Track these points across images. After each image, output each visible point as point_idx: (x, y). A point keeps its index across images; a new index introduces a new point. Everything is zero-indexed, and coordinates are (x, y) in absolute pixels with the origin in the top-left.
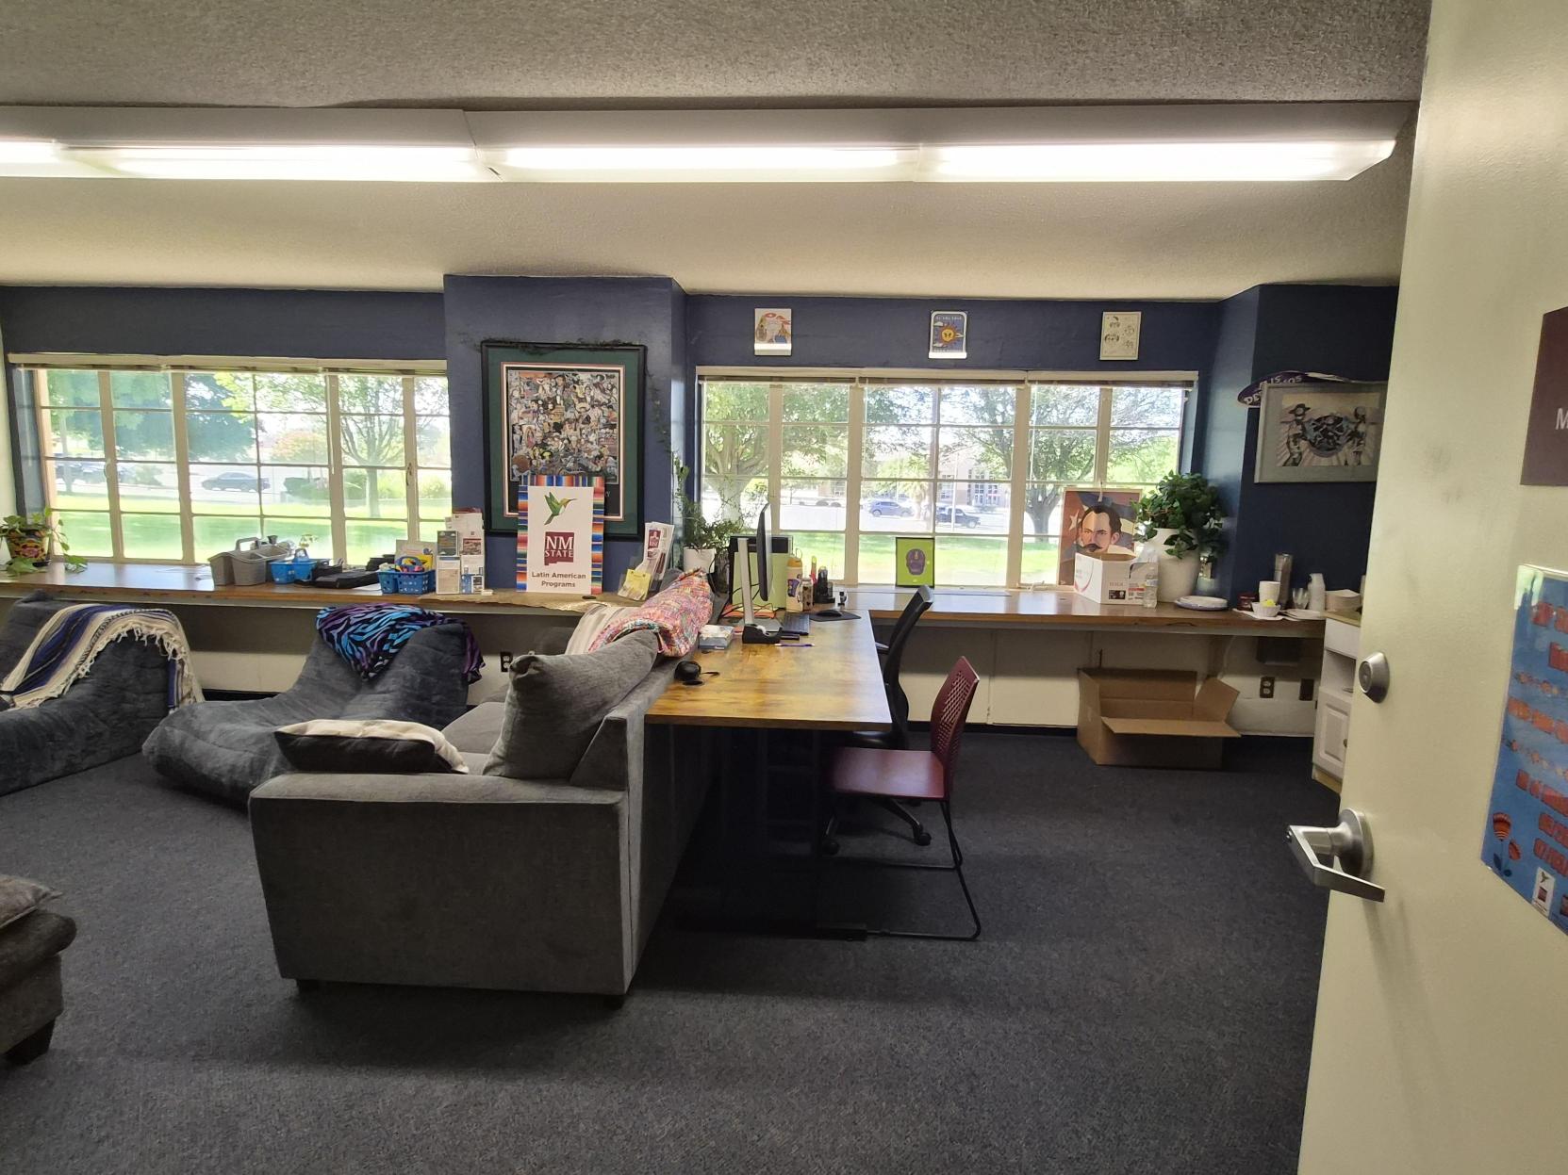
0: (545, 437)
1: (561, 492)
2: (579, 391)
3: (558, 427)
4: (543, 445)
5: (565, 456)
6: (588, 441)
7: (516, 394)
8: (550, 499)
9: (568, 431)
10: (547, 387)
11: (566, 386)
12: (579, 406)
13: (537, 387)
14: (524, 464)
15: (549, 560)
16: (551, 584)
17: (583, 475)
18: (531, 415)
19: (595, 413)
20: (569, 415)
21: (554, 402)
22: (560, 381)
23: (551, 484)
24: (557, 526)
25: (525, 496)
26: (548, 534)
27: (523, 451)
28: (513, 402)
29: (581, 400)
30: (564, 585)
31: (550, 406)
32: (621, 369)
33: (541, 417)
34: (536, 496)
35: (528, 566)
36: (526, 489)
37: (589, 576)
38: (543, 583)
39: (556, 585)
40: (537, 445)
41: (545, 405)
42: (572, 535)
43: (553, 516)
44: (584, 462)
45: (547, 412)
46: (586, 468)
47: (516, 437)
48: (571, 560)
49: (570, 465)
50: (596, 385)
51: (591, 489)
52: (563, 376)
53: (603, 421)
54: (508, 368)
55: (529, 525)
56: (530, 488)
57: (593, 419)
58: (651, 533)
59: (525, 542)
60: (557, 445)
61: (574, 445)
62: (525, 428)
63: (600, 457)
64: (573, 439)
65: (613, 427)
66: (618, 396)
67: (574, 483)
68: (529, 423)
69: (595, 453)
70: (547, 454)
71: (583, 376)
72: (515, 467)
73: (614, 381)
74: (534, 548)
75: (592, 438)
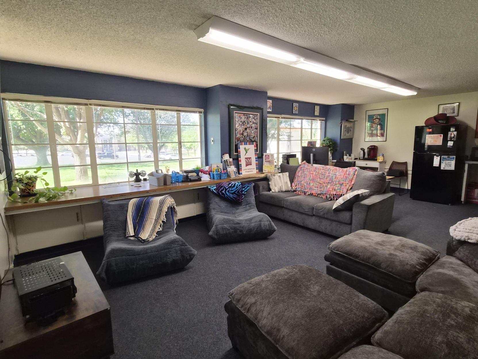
0: (243, 132)
1: (248, 146)
2: (250, 119)
3: (246, 129)
4: (243, 134)
5: (247, 137)
6: (252, 133)
7: (237, 120)
8: (245, 149)
9: (248, 130)
10: (243, 118)
11: (247, 118)
12: (250, 123)
13: (241, 118)
14: (238, 139)
15: (247, 165)
16: (248, 172)
17: (251, 142)
18: (240, 126)
19: (253, 125)
20: (248, 126)
21: (245, 122)
22: (246, 116)
23: (245, 145)
24: (247, 156)
25: (239, 148)
26: (245, 158)
27: (238, 136)
28: (236, 122)
29: (251, 122)
30: (250, 171)
31: (244, 123)
32: (259, 114)
33: (242, 126)
34: (242, 148)
35: (242, 167)
36: (239, 146)
37: (255, 168)
38: (246, 172)
39: (249, 172)
40: (241, 134)
41: (243, 123)
42: (251, 158)
43: (246, 153)
44: (251, 138)
45: (243, 125)
46: (251, 140)
47: (237, 132)
48: (251, 165)
49: (248, 139)
50: (254, 118)
51: (253, 145)
52: (247, 115)
53: (255, 127)
54: (235, 113)
55: (241, 156)
56: (240, 146)
57: (253, 127)
58: (266, 156)
59: (240, 161)
60: (245, 134)
61: (249, 133)
62: (239, 129)
63: (254, 137)
64: (249, 132)
65: (257, 129)
66: (258, 121)
67: (250, 144)
68: (240, 128)
69: (253, 136)
70: (243, 137)
71: (251, 116)
72: (236, 140)
73: (257, 117)
74: (243, 162)
75: (253, 132)
